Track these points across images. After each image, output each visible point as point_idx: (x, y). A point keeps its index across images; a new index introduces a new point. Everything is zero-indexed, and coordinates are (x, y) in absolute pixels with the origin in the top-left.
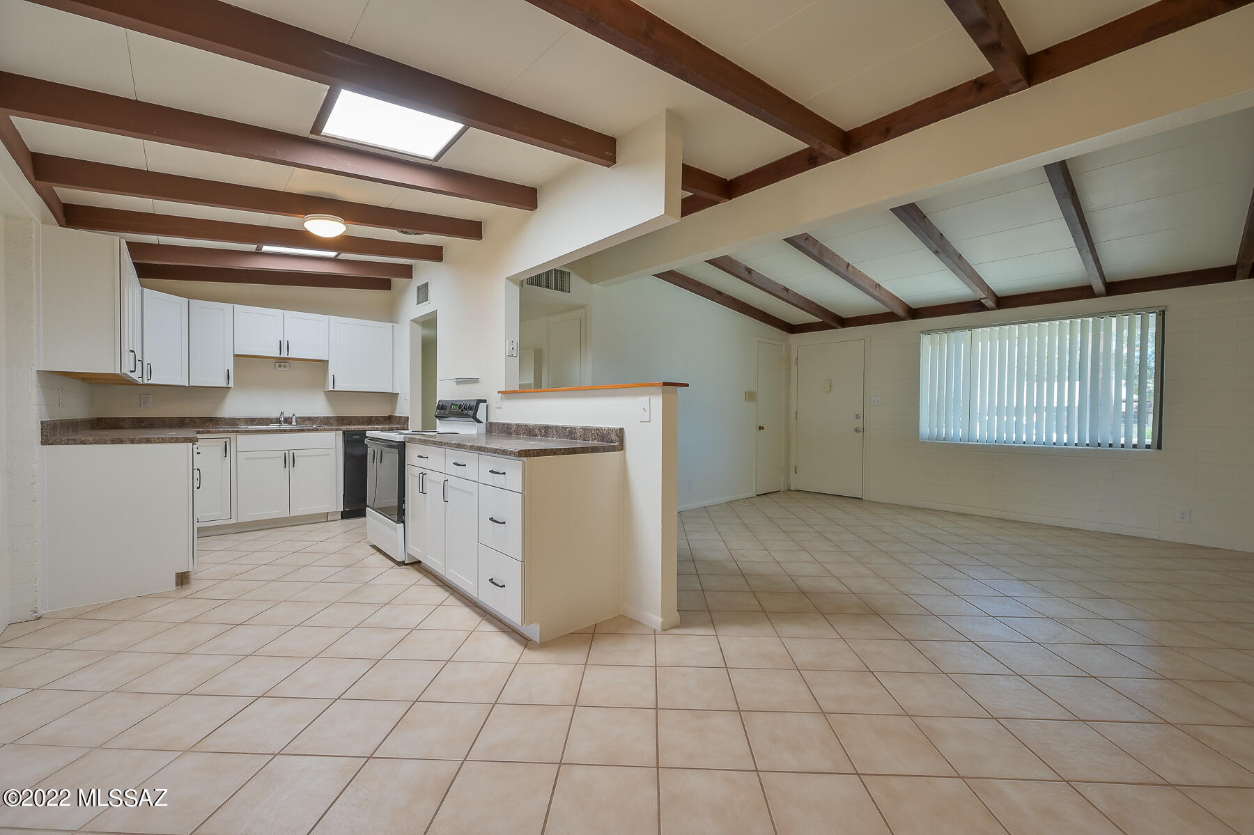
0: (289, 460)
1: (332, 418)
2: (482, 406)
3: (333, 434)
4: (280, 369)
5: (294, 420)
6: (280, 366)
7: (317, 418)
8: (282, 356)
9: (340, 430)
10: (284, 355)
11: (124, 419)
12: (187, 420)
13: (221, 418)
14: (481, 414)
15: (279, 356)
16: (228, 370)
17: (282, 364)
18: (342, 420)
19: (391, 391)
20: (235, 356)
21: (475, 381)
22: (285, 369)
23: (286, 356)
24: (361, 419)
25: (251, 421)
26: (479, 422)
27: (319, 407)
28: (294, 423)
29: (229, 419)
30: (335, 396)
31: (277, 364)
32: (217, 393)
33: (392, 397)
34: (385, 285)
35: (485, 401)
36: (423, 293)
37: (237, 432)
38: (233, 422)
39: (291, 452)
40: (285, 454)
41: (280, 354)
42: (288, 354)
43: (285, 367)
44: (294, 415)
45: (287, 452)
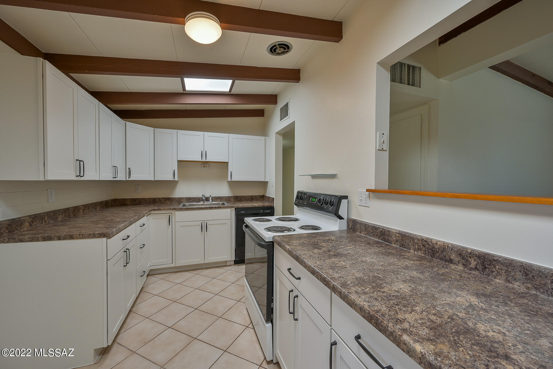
0: (204, 227)
1: (231, 197)
2: (344, 202)
3: (229, 210)
4: (204, 168)
5: (211, 199)
6: (204, 166)
7: (223, 197)
8: (203, 160)
9: (234, 207)
10: (204, 160)
11: (127, 199)
12: (157, 200)
13: (174, 198)
14: (343, 211)
15: (201, 160)
16: (174, 170)
17: (205, 165)
18: (238, 199)
19: (264, 181)
20: (179, 162)
23: (205, 160)
24: (247, 198)
25: (189, 199)
26: (341, 218)
27: (224, 191)
28: (211, 201)
29: (178, 199)
30: (233, 184)
31: (202, 165)
32: (172, 184)
33: (264, 184)
34: (260, 113)
35: (346, 197)
36: (285, 112)
37: (175, 209)
38: (179, 200)
39: (205, 222)
40: (202, 223)
41: (202, 159)
42: (206, 159)
43: (206, 167)
44: (210, 196)
45: (203, 222)
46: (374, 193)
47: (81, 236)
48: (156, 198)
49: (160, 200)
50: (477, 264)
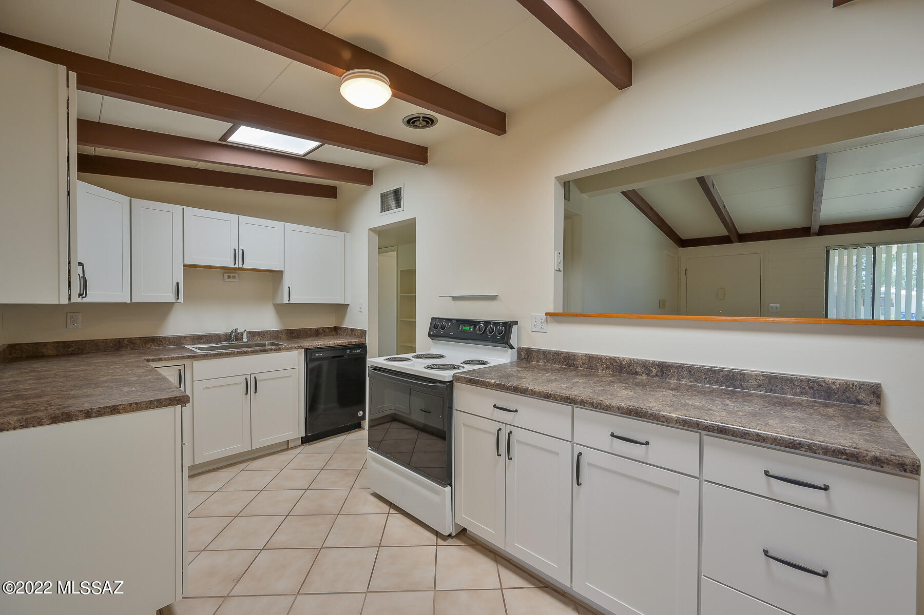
0: (251, 386)
1: (281, 331)
3: (294, 353)
4: (229, 280)
5: (245, 337)
6: (229, 277)
7: (267, 332)
8: (236, 266)
9: (302, 347)
10: (239, 265)
12: (125, 342)
13: (164, 338)
14: (513, 341)
15: (233, 266)
16: (178, 283)
17: (231, 275)
18: (294, 335)
19: (343, 303)
20: (185, 266)
21: (493, 298)
22: (234, 280)
23: (240, 266)
24: (308, 332)
26: (512, 348)
27: (269, 321)
28: (245, 340)
29: (174, 338)
30: (283, 310)
31: (226, 275)
32: (162, 310)
33: (341, 309)
34: (331, 192)
35: (516, 323)
36: (392, 200)
37: (193, 357)
38: (178, 342)
39: (253, 377)
40: (246, 379)
41: (235, 264)
42: (243, 265)
43: (234, 278)
44: (245, 331)
45: (248, 377)
46: (552, 316)
47: (133, 406)
48: (123, 339)
49: (132, 342)
50: (657, 372)
